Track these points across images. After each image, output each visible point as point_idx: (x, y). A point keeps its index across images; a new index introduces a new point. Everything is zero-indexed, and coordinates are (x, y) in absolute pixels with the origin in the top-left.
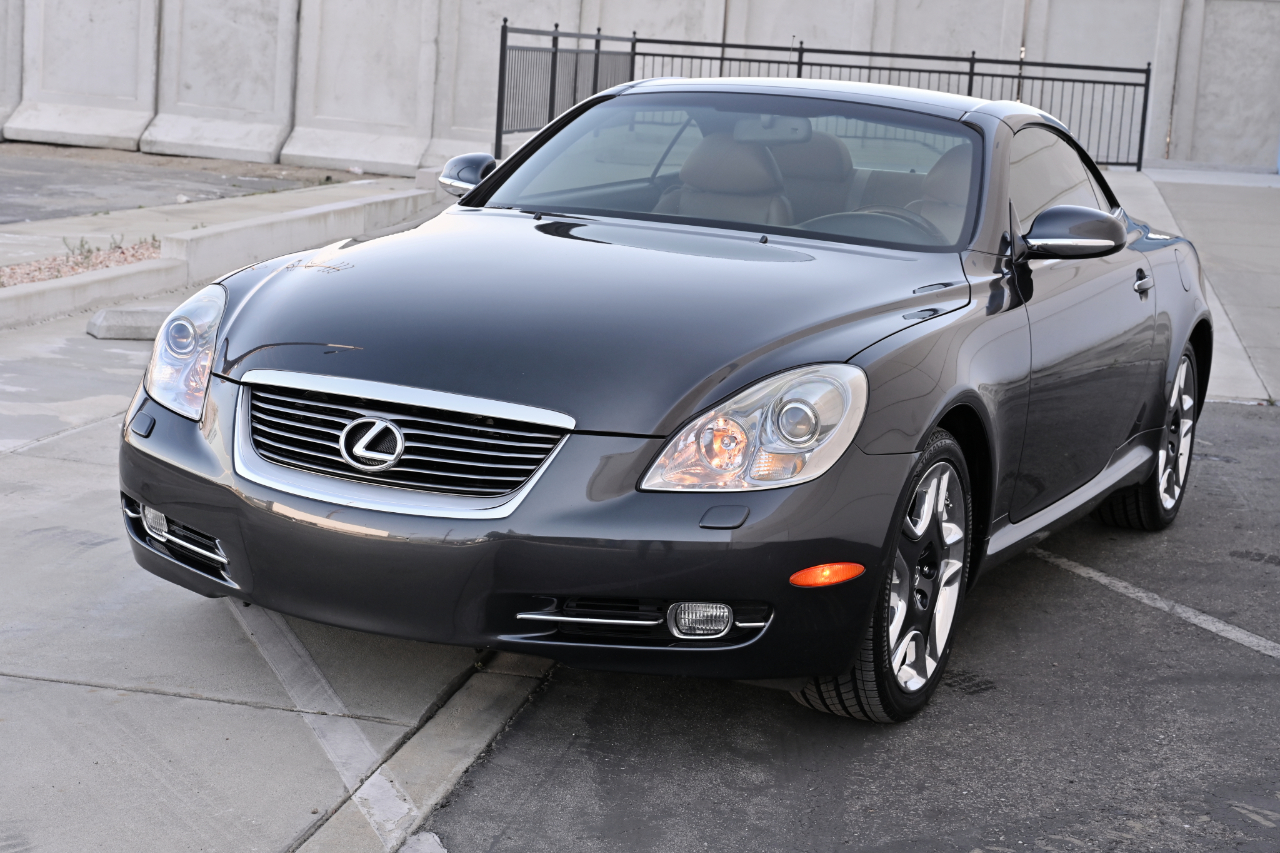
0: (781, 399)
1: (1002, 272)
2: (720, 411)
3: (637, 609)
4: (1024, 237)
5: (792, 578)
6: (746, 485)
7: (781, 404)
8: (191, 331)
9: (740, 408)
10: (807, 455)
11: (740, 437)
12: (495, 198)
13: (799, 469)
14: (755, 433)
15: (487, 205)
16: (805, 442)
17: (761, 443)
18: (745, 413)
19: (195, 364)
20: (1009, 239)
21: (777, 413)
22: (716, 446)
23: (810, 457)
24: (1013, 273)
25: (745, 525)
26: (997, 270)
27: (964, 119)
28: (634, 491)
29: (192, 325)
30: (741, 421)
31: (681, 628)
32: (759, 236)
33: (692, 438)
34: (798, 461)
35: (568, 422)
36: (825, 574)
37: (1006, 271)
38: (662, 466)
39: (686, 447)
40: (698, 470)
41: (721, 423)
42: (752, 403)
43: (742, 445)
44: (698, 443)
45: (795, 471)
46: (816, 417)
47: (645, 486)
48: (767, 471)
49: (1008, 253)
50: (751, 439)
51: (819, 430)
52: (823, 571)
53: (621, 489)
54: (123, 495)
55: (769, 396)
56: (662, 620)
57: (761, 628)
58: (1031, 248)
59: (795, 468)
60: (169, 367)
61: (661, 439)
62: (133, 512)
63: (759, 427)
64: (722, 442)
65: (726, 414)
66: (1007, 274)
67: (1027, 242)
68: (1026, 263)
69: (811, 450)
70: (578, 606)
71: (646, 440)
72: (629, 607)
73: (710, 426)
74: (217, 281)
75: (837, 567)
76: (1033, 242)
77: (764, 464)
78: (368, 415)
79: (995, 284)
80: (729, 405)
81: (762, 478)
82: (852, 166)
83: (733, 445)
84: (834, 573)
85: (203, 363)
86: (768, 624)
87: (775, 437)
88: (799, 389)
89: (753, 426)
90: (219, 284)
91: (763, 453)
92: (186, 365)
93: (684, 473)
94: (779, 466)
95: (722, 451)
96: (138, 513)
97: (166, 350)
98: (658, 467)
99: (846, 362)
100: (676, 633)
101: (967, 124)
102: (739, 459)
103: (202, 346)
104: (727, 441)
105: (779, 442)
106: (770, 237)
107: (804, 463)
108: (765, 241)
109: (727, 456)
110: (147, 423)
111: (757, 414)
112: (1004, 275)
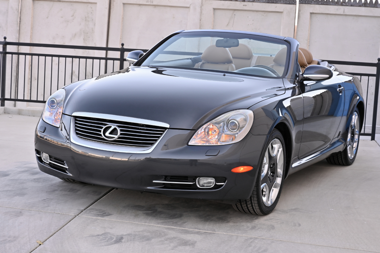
0: (229, 119)
1: (296, 84)
2: (211, 122)
3: (187, 179)
4: (302, 74)
5: (232, 170)
6: (219, 143)
7: (229, 120)
8: (56, 102)
9: (217, 122)
10: (236, 135)
11: (217, 131)
12: (144, 64)
13: (234, 139)
14: (221, 129)
15: (141, 66)
16: (236, 131)
17: (223, 132)
18: (218, 123)
19: (57, 112)
20: (298, 75)
21: (227, 123)
22: (210, 133)
23: (237, 136)
24: (299, 85)
25: (218, 155)
26: (294, 84)
27: (284, 39)
28: (186, 145)
29: (56, 100)
30: (217, 125)
31: (200, 185)
32: (223, 74)
33: (203, 130)
34: (234, 137)
35: (167, 126)
36: (242, 169)
37: (297, 84)
38: (194, 138)
39: (201, 133)
40: (205, 139)
41: (211, 126)
42: (220, 121)
43: (218, 133)
44: (205, 132)
45: (233, 140)
46: (239, 124)
47: (190, 144)
48: (225, 140)
49: (298, 79)
50: (220, 131)
51: (240, 128)
52: (241, 168)
53: (183, 145)
54: (36, 150)
55: (226, 118)
56: (194, 183)
57: (223, 185)
58: (304, 77)
59: (233, 139)
60: (49, 112)
61: (194, 131)
62: (39, 155)
63: (222, 127)
64: (212, 132)
65: (213, 123)
66: (297, 85)
67: (303, 76)
68: (303, 82)
69: (237, 134)
70: (170, 179)
71: (190, 131)
72: (185, 178)
73: (208, 127)
74: (63, 87)
75: (245, 167)
76: (305, 76)
77: (224, 138)
78: (110, 124)
79: (294, 88)
80: (214, 121)
81: (223, 142)
82: (252, 55)
83: (215, 133)
84: (244, 169)
85: (59, 111)
86: (225, 184)
87: (227, 130)
88: (234, 116)
89: (221, 127)
90: (63, 88)
91: (224, 135)
92: (54, 112)
93: (201, 140)
94: (228, 139)
95: (212, 134)
96: (40, 155)
97: (48, 108)
98: (193, 139)
99: (248, 109)
100: (198, 186)
101: (285, 41)
102: (217, 137)
103: (59, 106)
104: (213, 131)
105: (228, 132)
106: (226, 74)
107: (235, 137)
108: (224, 75)
109: (213, 136)
110: (44, 128)
111: (222, 124)
112: (296, 85)
